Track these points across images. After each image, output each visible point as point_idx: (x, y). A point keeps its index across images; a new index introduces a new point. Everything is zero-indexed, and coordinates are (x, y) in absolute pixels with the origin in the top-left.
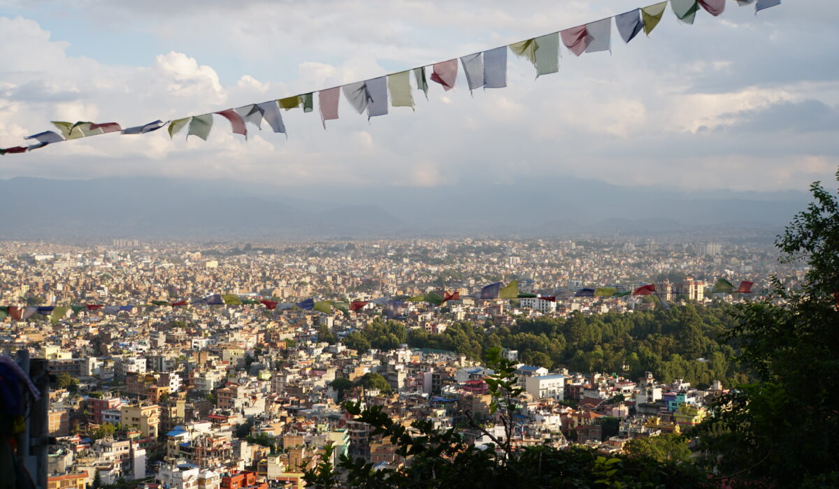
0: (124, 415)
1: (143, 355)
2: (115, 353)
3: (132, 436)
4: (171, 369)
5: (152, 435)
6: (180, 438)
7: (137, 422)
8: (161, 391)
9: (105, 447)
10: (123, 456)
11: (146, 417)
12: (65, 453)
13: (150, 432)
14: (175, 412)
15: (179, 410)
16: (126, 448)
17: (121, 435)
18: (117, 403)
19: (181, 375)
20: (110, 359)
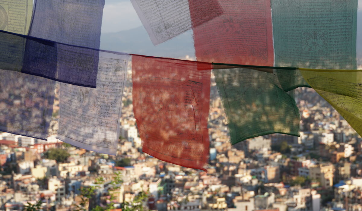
0: (311, 172)
1: (332, 131)
2: (315, 130)
3: (314, 185)
4: (347, 142)
5: (328, 184)
6: (342, 189)
7: (319, 177)
8: (339, 156)
9: (296, 192)
10: (307, 198)
11: (324, 174)
12: (269, 196)
13: (326, 182)
14: (344, 171)
15: (346, 170)
16: (308, 193)
17: (306, 184)
18: (308, 163)
19: (353, 145)
20: (311, 133)
